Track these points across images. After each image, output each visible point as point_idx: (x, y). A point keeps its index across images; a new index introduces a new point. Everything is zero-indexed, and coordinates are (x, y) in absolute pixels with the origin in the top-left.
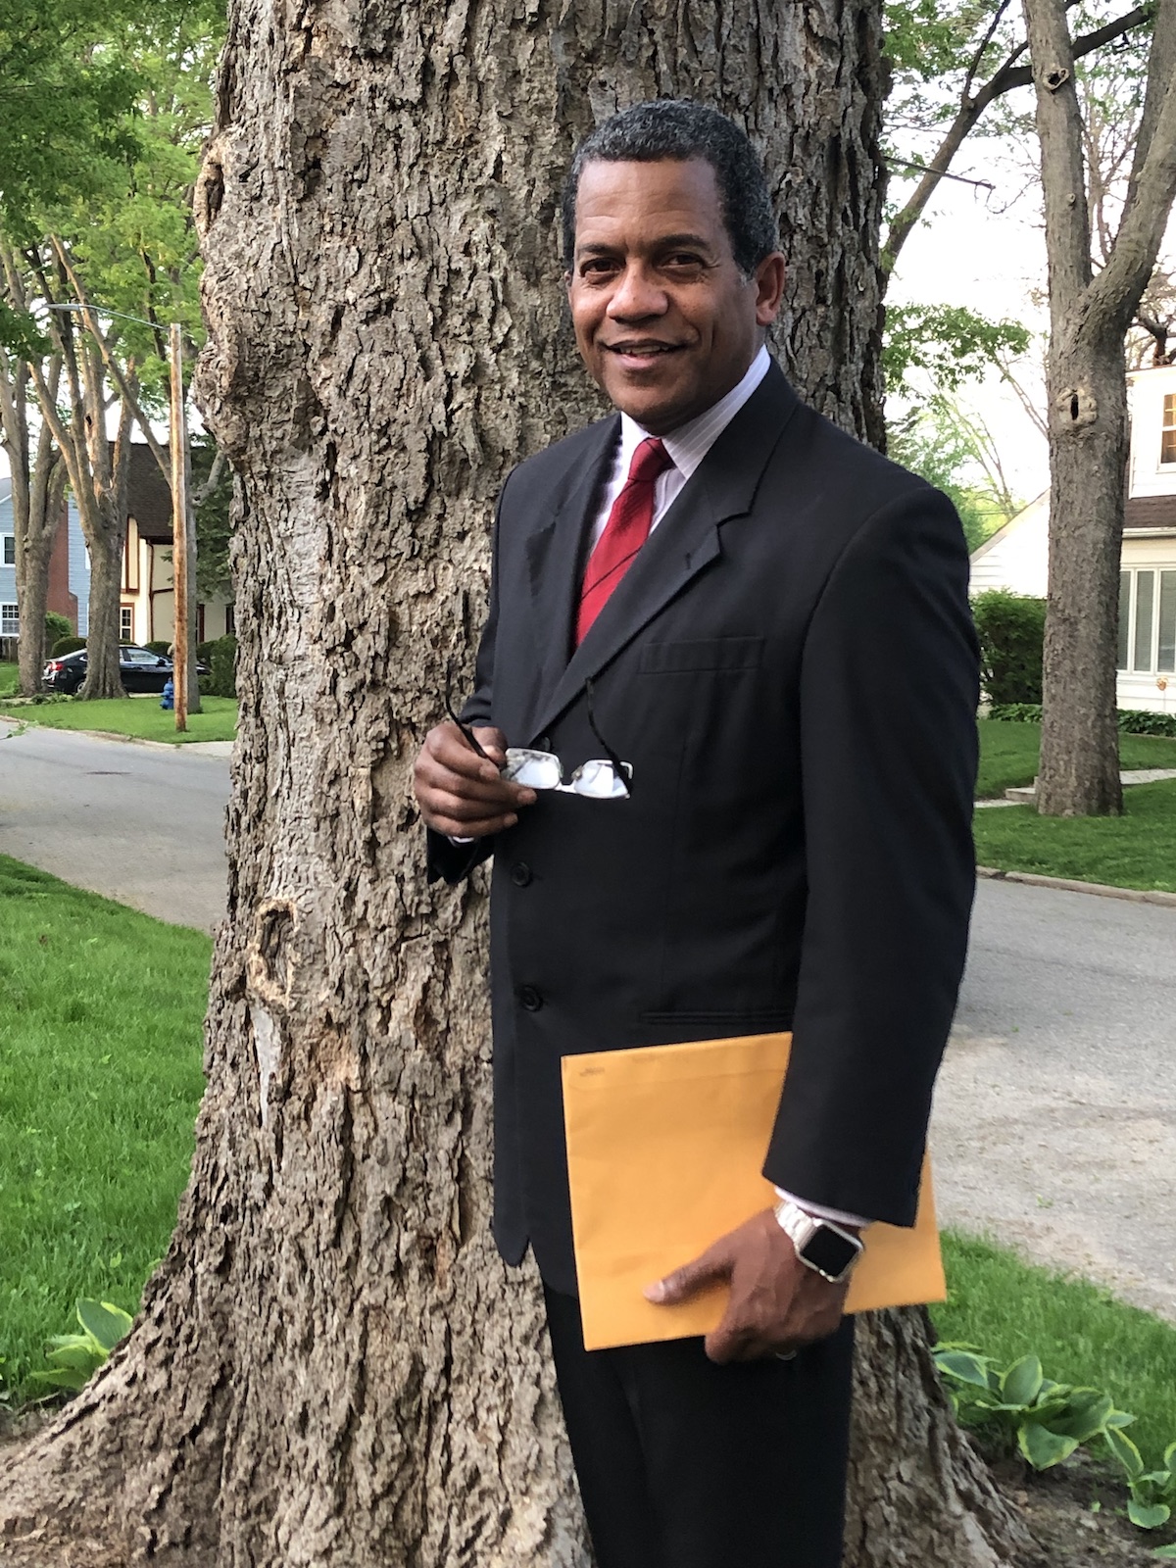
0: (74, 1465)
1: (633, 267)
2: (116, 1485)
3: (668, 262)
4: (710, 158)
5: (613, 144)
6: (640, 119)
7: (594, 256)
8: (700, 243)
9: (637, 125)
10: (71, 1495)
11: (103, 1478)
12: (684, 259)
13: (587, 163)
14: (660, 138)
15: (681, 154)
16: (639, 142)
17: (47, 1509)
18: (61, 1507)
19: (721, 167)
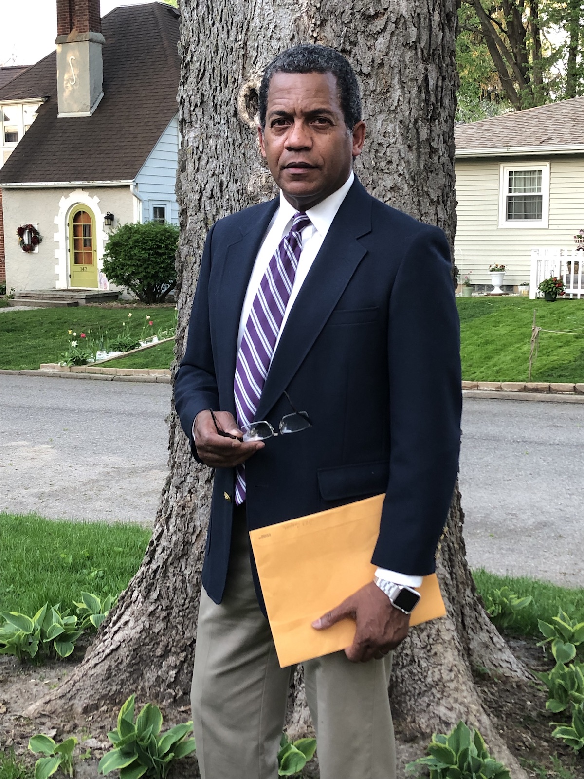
0: (113, 674)
1: (298, 123)
2: (138, 678)
3: (314, 122)
4: (334, 73)
5: (288, 65)
6: (301, 53)
7: (279, 117)
8: (329, 113)
9: (300, 56)
10: (114, 688)
11: (130, 676)
12: (321, 121)
13: (274, 73)
14: (311, 63)
15: (322, 70)
16: (302, 64)
17: (103, 697)
18: (110, 694)
19: (339, 78)
